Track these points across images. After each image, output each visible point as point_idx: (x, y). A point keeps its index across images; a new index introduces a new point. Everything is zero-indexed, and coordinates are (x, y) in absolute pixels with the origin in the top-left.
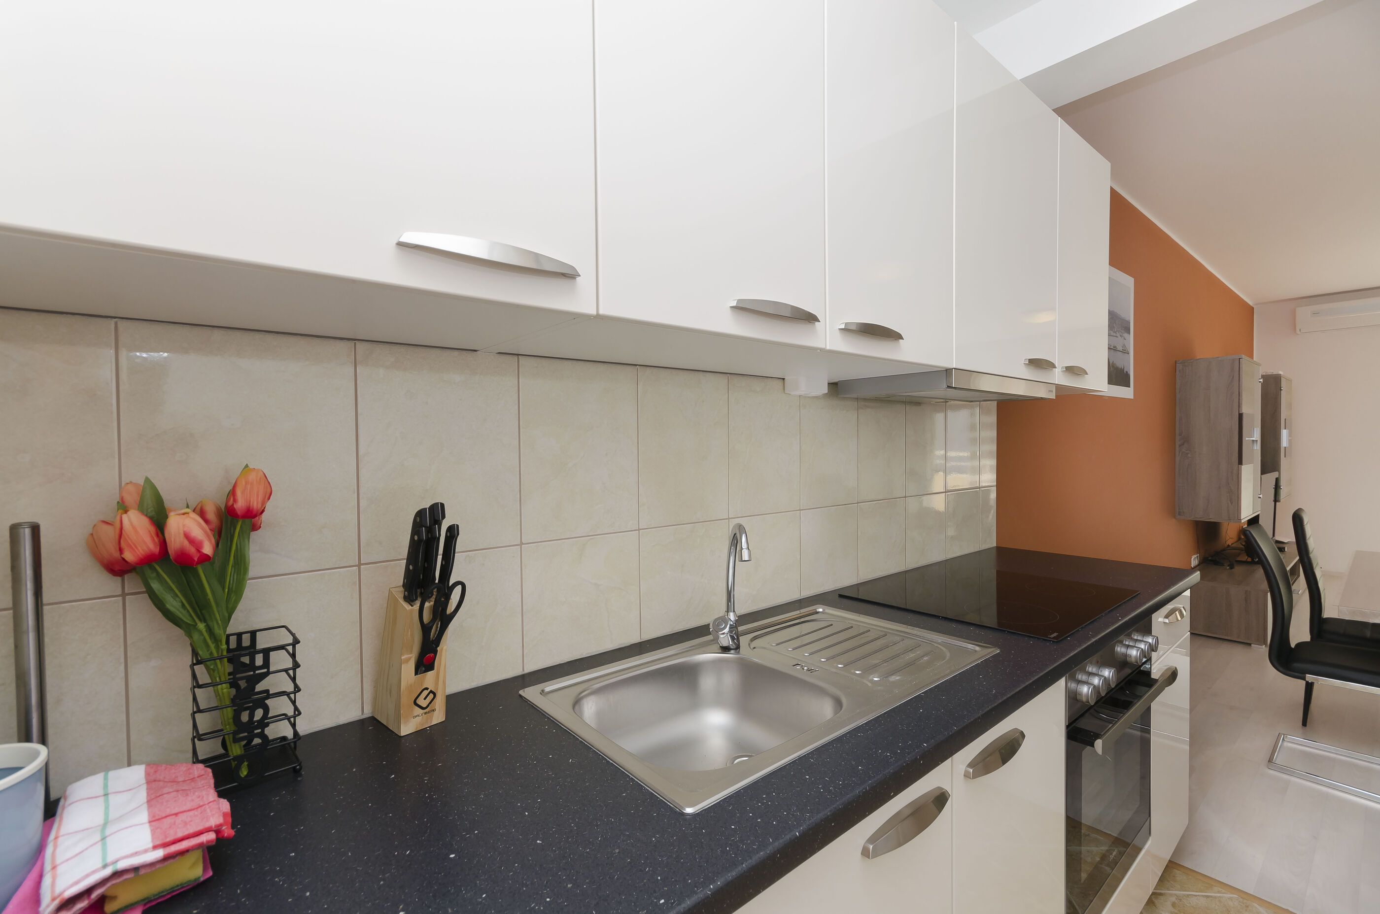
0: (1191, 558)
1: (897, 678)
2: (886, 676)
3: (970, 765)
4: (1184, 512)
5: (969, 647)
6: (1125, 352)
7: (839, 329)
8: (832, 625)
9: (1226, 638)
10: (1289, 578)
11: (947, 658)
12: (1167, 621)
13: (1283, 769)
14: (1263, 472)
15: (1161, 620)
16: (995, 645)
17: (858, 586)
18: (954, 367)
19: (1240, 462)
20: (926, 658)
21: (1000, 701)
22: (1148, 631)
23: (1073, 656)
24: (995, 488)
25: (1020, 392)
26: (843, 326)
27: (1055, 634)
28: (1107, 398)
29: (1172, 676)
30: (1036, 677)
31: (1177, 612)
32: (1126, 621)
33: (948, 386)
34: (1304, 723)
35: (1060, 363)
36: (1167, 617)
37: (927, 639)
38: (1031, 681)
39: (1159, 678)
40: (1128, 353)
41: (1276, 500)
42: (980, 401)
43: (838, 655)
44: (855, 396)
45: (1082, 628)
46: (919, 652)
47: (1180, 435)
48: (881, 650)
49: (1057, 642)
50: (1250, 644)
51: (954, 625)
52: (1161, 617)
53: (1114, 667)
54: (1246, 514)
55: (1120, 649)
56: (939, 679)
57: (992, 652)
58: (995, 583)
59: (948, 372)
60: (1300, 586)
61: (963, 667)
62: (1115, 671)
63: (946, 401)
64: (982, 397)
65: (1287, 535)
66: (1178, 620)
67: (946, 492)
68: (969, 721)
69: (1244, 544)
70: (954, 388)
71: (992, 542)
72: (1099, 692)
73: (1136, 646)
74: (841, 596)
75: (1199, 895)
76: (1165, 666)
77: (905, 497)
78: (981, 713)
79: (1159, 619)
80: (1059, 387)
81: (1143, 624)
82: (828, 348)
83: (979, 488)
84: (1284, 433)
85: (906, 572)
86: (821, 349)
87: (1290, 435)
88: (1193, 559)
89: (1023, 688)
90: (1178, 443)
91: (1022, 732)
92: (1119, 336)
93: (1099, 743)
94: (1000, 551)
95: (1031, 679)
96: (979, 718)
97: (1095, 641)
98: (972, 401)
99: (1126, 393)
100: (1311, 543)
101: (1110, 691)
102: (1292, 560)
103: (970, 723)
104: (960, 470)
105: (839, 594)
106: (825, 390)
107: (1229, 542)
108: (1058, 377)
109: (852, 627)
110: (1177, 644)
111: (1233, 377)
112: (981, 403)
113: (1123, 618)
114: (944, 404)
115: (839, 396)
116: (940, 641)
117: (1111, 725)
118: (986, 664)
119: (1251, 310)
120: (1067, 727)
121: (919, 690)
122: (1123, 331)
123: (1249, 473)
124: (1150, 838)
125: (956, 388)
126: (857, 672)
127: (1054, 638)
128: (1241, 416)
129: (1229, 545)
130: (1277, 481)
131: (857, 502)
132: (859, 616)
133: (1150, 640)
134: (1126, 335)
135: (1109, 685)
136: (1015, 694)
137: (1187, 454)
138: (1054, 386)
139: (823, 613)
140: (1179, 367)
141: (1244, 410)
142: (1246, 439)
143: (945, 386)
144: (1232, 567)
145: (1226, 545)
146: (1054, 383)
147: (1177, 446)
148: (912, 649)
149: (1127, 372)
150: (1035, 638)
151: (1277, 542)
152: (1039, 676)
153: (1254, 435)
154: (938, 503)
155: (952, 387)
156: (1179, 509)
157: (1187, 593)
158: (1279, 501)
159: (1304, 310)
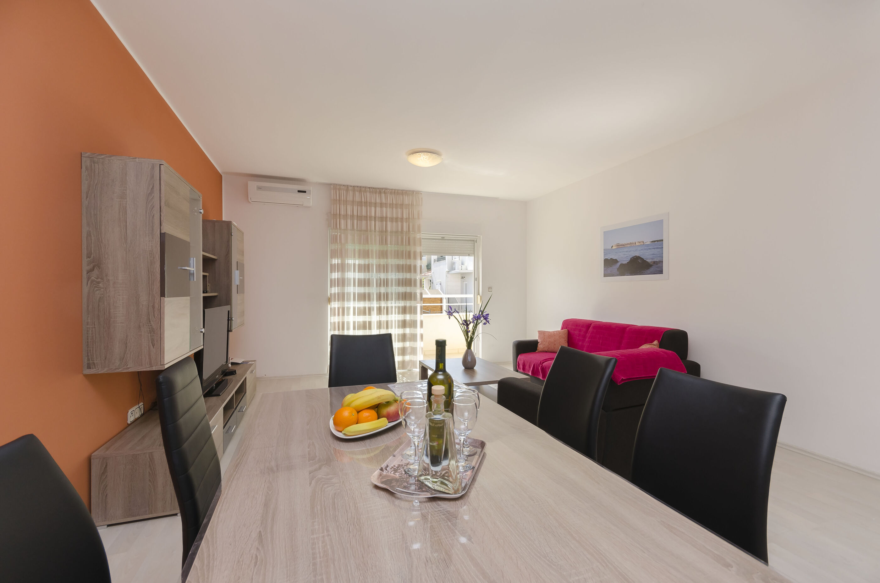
0: (128, 412)
4: (94, 364)
9: (151, 516)
19: (163, 294)
41: (229, 331)
90: (85, 269)
111: (153, 186)
119: (219, 177)
128: (163, 235)
130: (229, 313)
137: (99, 283)
140: (86, 162)
147: (85, 273)
156: (88, 360)
158: (231, 331)
159: (253, 185)
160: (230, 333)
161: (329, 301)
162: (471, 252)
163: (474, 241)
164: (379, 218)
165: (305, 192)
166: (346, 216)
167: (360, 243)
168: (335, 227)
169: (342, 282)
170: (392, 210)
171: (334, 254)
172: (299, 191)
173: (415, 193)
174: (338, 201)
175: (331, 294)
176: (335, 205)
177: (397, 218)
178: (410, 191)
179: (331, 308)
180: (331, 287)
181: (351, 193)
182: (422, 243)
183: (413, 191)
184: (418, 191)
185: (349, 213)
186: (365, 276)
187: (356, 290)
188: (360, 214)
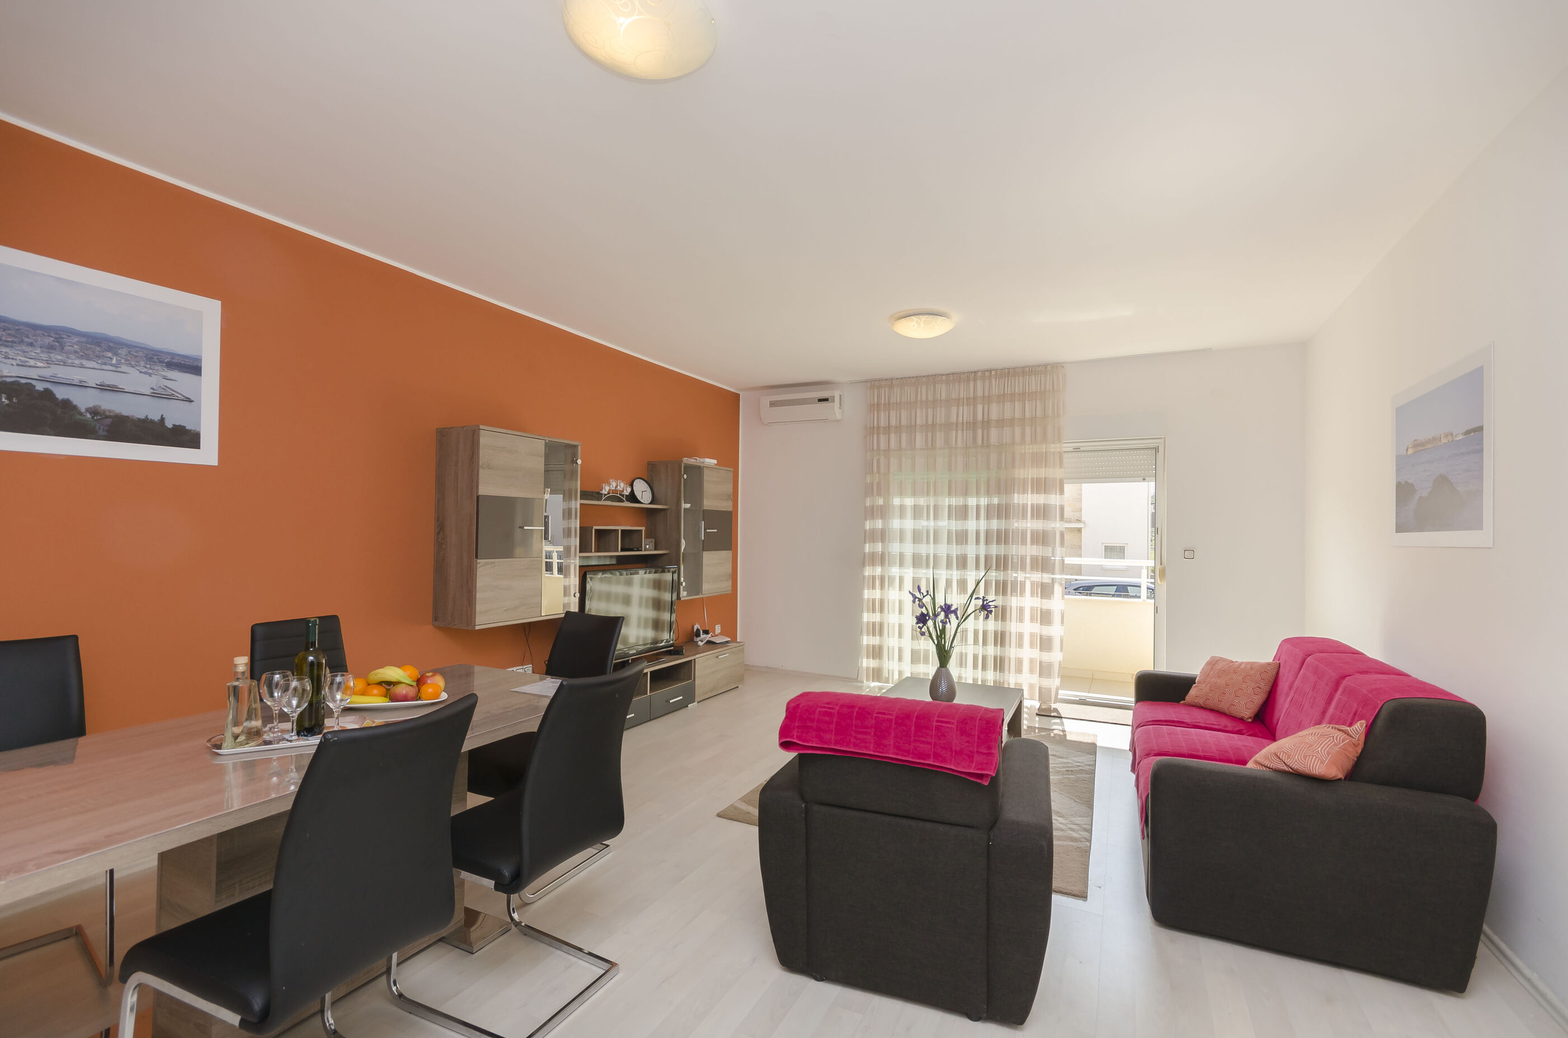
4: (438, 617)
111: (473, 451)
119: (733, 397)
128: (478, 498)
137: (442, 544)
140: (438, 436)
156: (436, 613)
159: (764, 402)
162: (1149, 473)
163: (1155, 450)
164: (965, 424)
165: (826, 400)
166: (888, 428)
167: (951, 468)
168: (870, 448)
169: (881, 536)
170: (1004, 405)
171: (872, 491)
172: (820, 400)
173: (1049, 368)
174: (876, 406)
175: (864, 554)
176: (872, 414)
177: (1013, 420)
178: (1039, 366)
179: (864, 577)
181: (897, 390)
182: (1065, 460)
183: (1046, 366)
184: (1058, 363)
185: (893, 423)
186: (923, 524)
187: (908, 549)
188: (913, 423)
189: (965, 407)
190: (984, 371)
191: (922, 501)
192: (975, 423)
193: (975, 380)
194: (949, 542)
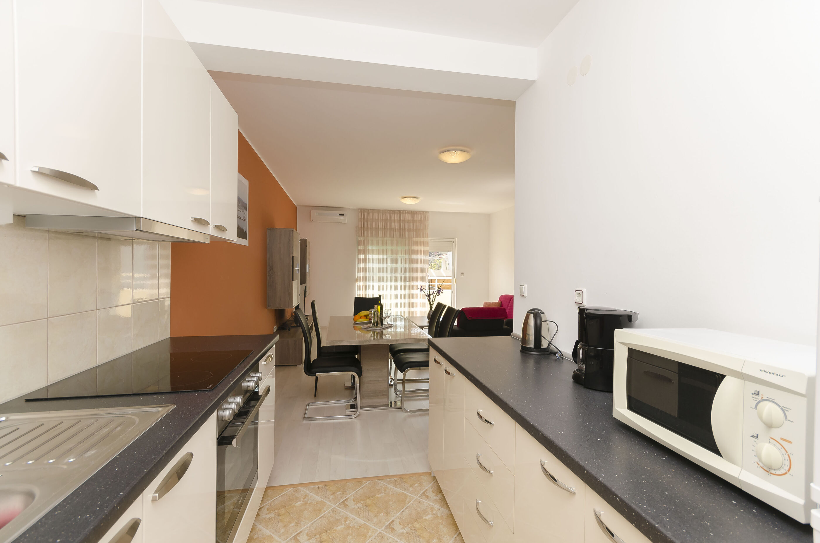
1: (93, 452)
2: (82, 454)
3: (156, 492)
5: (154, 410)
6: (245, 220)
7: (31, 171)
8: (18, 429)
9: (288, 364)
10: (310, 329)
11: (137, 423)
12: (265, 363)
13: (310, 419)
14: (301, 284)
15: (263, 363)
16: (171, 403)
17: (47, 388)
18: (142, 216)
19: (293, 280)
20: (118, 429)
21: (178, 439)
22: (257, 370)
23: (221, 395)
24: (170, 299)
25: (185, 237)
26: (36, 169)
27: (211, 386)
28: (236, 245)
29: (268, 390)
30: (201, 416)
31: (270, 358)
32: (248, 368)
33: (136, 229)
34: (315, 396)
35: (212, 222)
36: (265, 361)
37: (119, 414)
38: (197, 419)
39: (262, 394)
40: (246, 221)
41: (305, 297)
42: (159, 241)
43: (28, 453)
44: (46, 228)
45: (226, 378)
46: (112, 426)
47: (269, 266)
48: (75, 435)
49: (212, 390)
50: (296, 365)
51: (141, 398)
52: (263, 362)
53: (242, 395)
54: (295, 304)
55: (245, 384)
56: (130, 441)
57: (171, 408)
58: (169, 362)
59: (136, 219)
60: (314, 333)
61: (150, 425)
62: (242, 397)
63: (133, 239)
64: (162, 238)
65: (309, 312)
66: (270, 361)
67: (132, 304)
68: (156, 462)
69: (294, 318)
70: (142, 231)
71: (167, 335)
72: (235, 412)
73: (252, 380)
74: (28, 401)
75: (278, 498)
76: (265, 386)
77: (97, 310)
78: (165, 452)
79: (262, 363)
80: (211, 236)
81: (255, 368)
82: (18, 185)
83: (158, 299)
84: (308, 266)
85: (97, 367)
86: (9, 186)
87: (310, 267)
88: (274, 328)
89: (193, 425)
90: (268, 270)
91: (192, 453)
92: (242, 211)
93: (234, 441)
94: (174, 340)
95: (197, 418)
96: (164, 456)
97: (233, 383)
98: (154, 241)
99: (245, 242)
100: (317, 315)
101: (240, 408)
102: (311, 322)
103: (157, 462)
104: (142, 287)
105: (25, 400)
106: (10, 220)
107: (288, 318)
108: (211, 231)
109: (43, 424)
110: (270, 373)
111: (290, 239)
112: (160, 242)
113: (246, 367)
114: (132, 240)
115: (27, 227)
116: (130, 412)
117: (241, 427)
118: (167, 417)
119: (295, 208)
120: (218, 438)
121: (114, 454)
122: (244, 209)
123: (296, 284)
124: (258, 480)
125: (143, 231)
126: (51, 461)
127: (210, 388)
128: (293, 257)
129: (288, 320)
130: (305, 287)
131: (47, 317)
132: (49, 413)
133: (258, 375)
134: (245, 211)
135: (240, 406)
136: (187, 431)
137: (272, 275)
138: (209, 236)
139: (7, 421)
140: (269, 231)
141: (294, 255)
142: (295, 268)
143: (134, 229)
144: (289, 330)
145: (287, 320)
146: (209, 234)
148: (106, 425)
149: (245, 231)
150: (199, 391)
151: (306, 316)
152: (202, 414)
153: (297, 267)
154: (126, 312)
155: (140, 231)
156: (269, 304)
157: (274, 346)
158: (306, 297)
159: (314, 213)
160: (305, 298)
161: (357, 281)
162: (451, 249)
163: (453, 242)
164: (396, 229)
165: (343, 215)
166: (367, 228)
167: (392, 245)
168: (361, 235)
169: (364, 270)
170: (410, 224)
171: (360, 252)
172: (340, 215)
173: (424, 213)
174: (362, 219)
175: (358, 277)
176: (361, 222)
177: (413, 229)
178: (421, 211)
179: (358, 286)
180: (358, 272)
181: (371, 214)
183: (423, 212)
184: (427, 211)
185: (370, 226)
186: (381, 265)
187: (376, 275)
188: (377, 227)
189: (396, 223)
190: (403, 211)
191: (381, 257)
192: (400, 229)
193: (400, 214)
194: (391, 271)
